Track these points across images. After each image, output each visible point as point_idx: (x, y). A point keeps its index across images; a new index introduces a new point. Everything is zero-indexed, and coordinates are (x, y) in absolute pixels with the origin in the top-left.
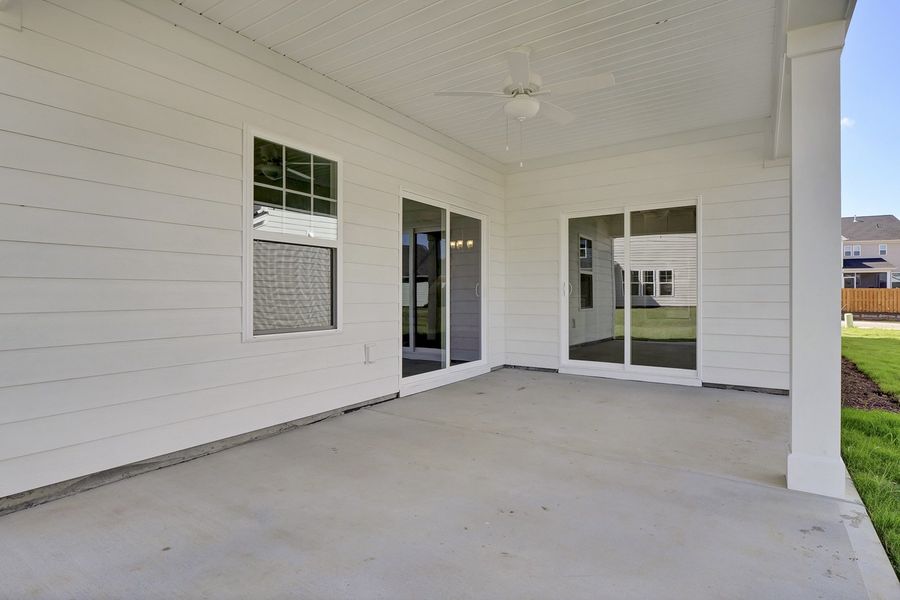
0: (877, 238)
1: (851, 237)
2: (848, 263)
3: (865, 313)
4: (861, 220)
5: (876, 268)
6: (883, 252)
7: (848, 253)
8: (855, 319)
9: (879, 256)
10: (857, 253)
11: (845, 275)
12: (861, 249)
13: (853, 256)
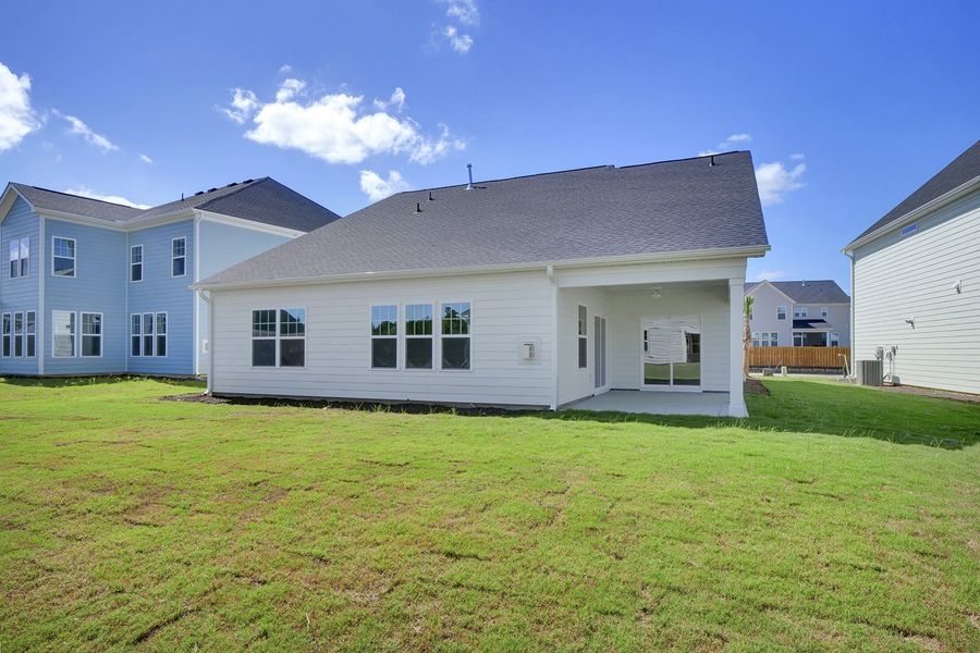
0: (820, 301)
1: (799, 300)
2: (797, 324)
3: (804, 367)
4: (809, 284)
5: (818, 328)
6: (824, 314)
7: (797, 315)
8: (788, 372)
9: (822, 318)
10: (804, 315)
11: (794, 334)
12: (809, 311)
13: (800, 318)
